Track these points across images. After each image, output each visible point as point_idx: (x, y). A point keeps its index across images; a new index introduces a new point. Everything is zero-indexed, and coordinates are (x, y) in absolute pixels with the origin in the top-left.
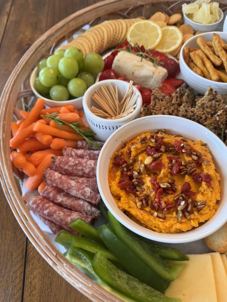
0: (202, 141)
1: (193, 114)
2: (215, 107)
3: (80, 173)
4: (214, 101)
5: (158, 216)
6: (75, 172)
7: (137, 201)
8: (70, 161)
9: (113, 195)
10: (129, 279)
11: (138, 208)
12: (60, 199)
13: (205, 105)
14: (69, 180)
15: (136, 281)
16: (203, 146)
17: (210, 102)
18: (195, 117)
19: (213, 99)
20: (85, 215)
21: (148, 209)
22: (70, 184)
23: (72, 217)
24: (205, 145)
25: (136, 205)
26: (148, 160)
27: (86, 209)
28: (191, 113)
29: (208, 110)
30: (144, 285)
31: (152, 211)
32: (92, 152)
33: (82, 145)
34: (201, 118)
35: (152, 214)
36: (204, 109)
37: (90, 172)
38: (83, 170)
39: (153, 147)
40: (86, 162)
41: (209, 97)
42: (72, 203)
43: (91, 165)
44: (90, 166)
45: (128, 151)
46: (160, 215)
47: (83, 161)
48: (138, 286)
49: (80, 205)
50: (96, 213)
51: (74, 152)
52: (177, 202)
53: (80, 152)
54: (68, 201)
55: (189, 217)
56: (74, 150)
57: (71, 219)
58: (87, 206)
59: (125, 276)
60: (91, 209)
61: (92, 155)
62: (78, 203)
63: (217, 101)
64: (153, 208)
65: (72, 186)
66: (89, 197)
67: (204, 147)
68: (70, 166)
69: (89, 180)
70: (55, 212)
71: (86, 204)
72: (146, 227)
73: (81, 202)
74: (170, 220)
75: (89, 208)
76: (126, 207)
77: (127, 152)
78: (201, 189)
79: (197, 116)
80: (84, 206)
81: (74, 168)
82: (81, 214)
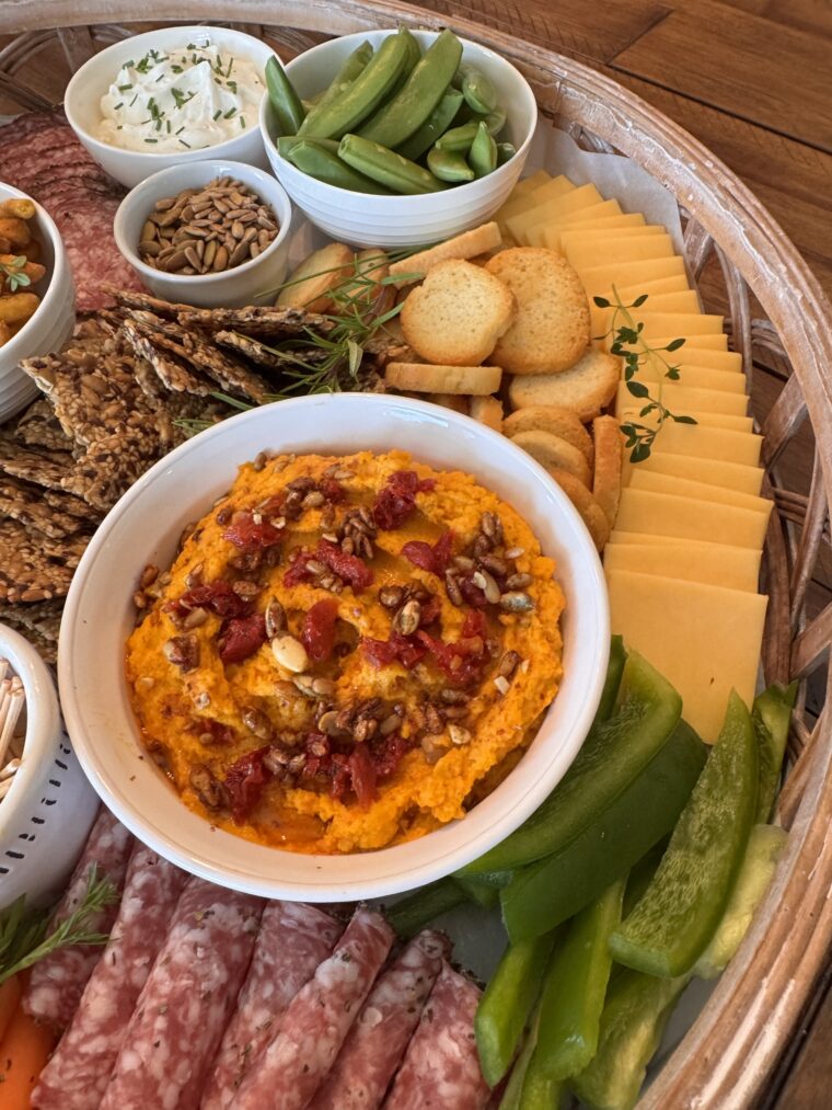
0: (243, 462)
1: (109, 459)
2: (108, 387)
3: (217, 1013)
4: (86, 379)
5: (510, 676)
6: (202, 1044)
7: (439, 740)
8: (142, 1066)
9: (389, 844)
10: (684, 844)
11: (468, 744)
13: (88, 411)
14: (262, 1075)
15: (688, 820)
16: (264, 467)
17: (85, 390)
18: (125, 457)
19: (77, 377)
20: (431, 1005)
21: (476, 707)
22: (281, 1071)
23: (440, 1074)
24: (264, 460)
25: (459, 747)
27: (409, 996)
28: (104, 464)
29: (111, 410)
30: (695, 794)
31: (487, 689)
32: (123, 929)
33: (58, 986)
34: (134, 442)
35: (498, 696)
36: (100, 423)
37: (225, 959)
38: (207, 997)
39: (225, 627)
40: (174, 973)
41: (62, 384)
42: (371, 1070)
43: (195, 946)
44: (200, 953)
45: (207, 736)
46: (506, 666)
47: (165, 989)
48: (704, 816)
49: (385, 1027)
50: (432, 949)
51: (87, 1038)
52: (470, 598)
53: (98, 1000)
54: (355, 1094)
55: (526, 577)
56: (73, 1038)
57: (447, 1079)
58: (396, 989)
60: (413, 970)
61: (136, 932)
62: (372, 1039)
63: (90, 372)
64: (472, 687)
65: (295, 1062)
66: (363, 973)
67: (270, 465)
68: (169, 1071)
69: (267, 967)
71: (386, 992)
72: (532, 732)
73: (375, 1016)
74: (524, 640)
75: (407, 979)
77: (205, 745)
78: (432, 514)
79: (125, 450)
80: (394, 1006)
81: (184, 1045)
82: (425, 1024)
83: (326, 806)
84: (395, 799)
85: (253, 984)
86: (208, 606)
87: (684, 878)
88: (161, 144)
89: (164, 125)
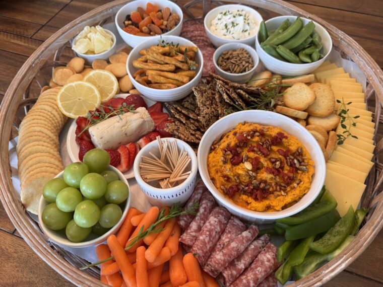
0: (240, 122)
2: (208, 97)
3: (217, 237)
4: (204, 94)
5: (298, 184)
7: (279, 193)
8: (204, 239)
9: (263, 211)
10: (331, 234)
11: (285, 196)
12: (241, 265)
13: (204, 102)
14: (229, 247)
15: (333, 230)
16: (244, 124)
17: (204, 97)
18: (211, 115)
19: (202, 94)
20: (265, 248)
21: (288, 189)
22: (234, 248)
23: (265, 260)
25: (283, 196)
26: (248, 166)
27: (260, 245)
29: (208, 103)
30: (336, 225)
31: (292, 186)
32: (200, 214)
33: (185, 221)
34: (213, 112)
35: (294, 188)
36: (205, 105)
37: (220, 227)
38: (216, 232)
39: (233, 157)
40: (211, 225)
41: (200, 94)
42: (250, 256)
43: (215, 221)
44: (216, 223)
45: (226, 178)
46: (298, 182)
47: (209, 227)
48: (337, 230)
49: (254, 249)
50: (267, 238)
51: (192, 232)
52: (292, 165)
53: (194, 226)
54: (246, 259)
55: (306, 164)
56: (189, 231)
57: (267, 261)
58: (258, 243)
59: (327, 236)
60: (262, 240)
61: (202, 216)
62: (251, 250)
63: (205, 93)
64: (288, 184)
65: (236, 247)
66: (252, 237)
67: (246, 124)
68: (209, 242)
69: (229, 231)
70: (255, 274)
71: (255, 243)
72: (300, 198)
73: (252, 247)
74: (303, 178)
75: (260, 242)
76: (282, 204)
77: (225, 180)
78: (286, 144)
79: (211, 113)
80: (257, 246)
81: (212, 239)
82: (263, 252)
83: (250, 200)
84: (266, 202)
85: (225, 234)
86: (231, 152)
87: (329, 240)
88: (227, 37)
89: (229, 32)
